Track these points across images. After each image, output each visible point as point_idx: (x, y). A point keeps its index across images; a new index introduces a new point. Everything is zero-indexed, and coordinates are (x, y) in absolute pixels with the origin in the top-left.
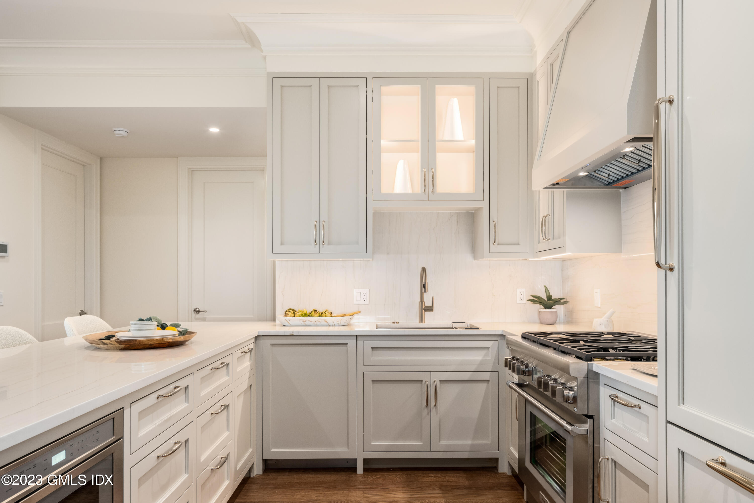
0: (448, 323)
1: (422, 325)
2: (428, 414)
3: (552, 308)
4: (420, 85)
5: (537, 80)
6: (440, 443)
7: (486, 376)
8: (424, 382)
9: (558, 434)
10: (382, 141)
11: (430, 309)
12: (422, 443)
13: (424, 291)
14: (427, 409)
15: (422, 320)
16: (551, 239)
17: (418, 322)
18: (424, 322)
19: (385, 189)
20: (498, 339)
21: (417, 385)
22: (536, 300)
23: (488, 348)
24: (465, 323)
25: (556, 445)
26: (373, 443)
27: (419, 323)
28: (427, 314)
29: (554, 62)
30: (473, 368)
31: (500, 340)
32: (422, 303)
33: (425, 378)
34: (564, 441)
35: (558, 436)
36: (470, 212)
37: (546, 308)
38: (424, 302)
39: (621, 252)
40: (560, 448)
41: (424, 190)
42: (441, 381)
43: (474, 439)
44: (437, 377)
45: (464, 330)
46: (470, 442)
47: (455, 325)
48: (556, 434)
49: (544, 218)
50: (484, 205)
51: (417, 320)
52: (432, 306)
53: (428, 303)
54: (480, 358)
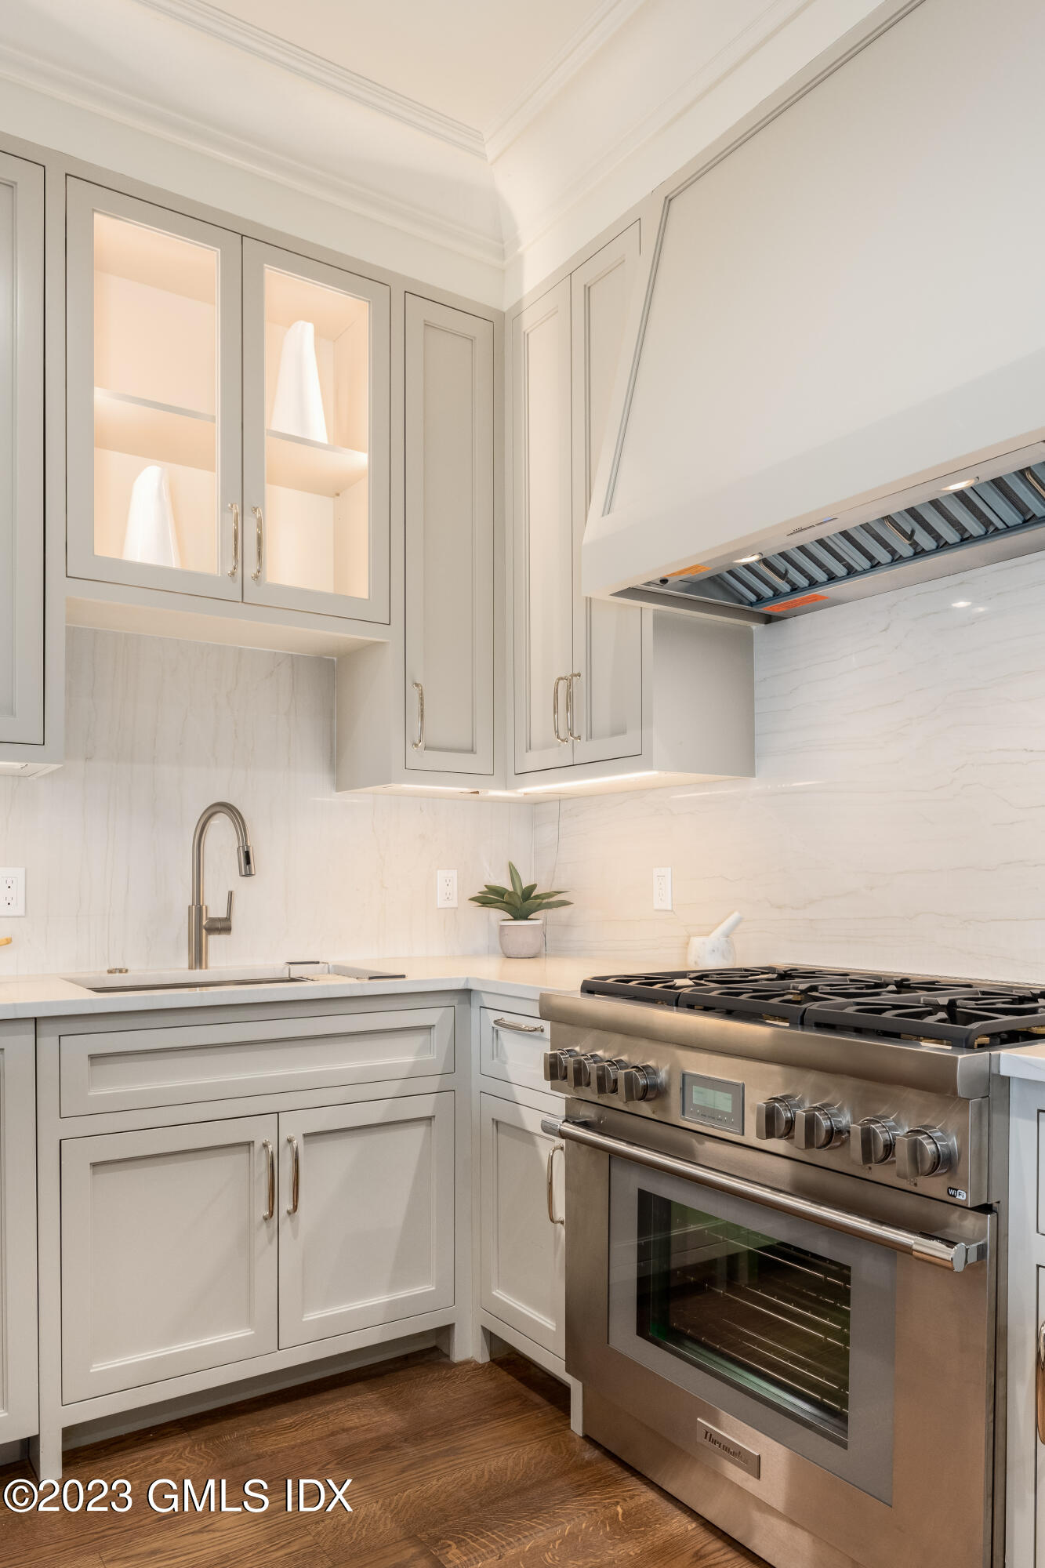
0: (275, 965)
1: (198, 975)
2: (270, 1241)
3: (530, 917)
4: (218, 247)
5: (523, 330)
6: (304, 1320)
7: (423, 1107)
8: (258, 1145)
9: (806, 1253)
10: (97, 390)
11: (222, 927)
12: (253, 1332)
13: (246, 871)
14: (268, 1227)
15: (198, 958)
16: (584, 738)
17: (186, 965)
18: (204, 966)
19: (103, 548)
20: (455, 1002)
21: (240, 1158)
22: (491, 898)
23: (430, 1028)
24: (318, 963)
25: (788, 1284)
26: (96, 1368)
27: (190, 968)
28: (214, 942)
29: (594, 283)
30: (393, 1088)
31: (459, 1003)
32: (198, 909)
33: (261, 1132)
34: (843, 1272)
35: (806, 1257)
36: (326, 659)
37: (515, 918)
38: (204, 907)
39: (753, 775)
40: (813, 1290)
41: (232, 569)
42: (305, 1135)
43: (394, 1285)
44: (294, 1127)
45: (366, 981)
46: (382, 1299)
47: (296, 972)
48: (792, 1252)
49: (563, 684)
50: (391, 637)
51: (184, 961)
52: (228, 919)
53: (215, 909)
54: (410, 1059)
